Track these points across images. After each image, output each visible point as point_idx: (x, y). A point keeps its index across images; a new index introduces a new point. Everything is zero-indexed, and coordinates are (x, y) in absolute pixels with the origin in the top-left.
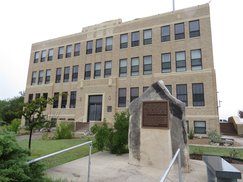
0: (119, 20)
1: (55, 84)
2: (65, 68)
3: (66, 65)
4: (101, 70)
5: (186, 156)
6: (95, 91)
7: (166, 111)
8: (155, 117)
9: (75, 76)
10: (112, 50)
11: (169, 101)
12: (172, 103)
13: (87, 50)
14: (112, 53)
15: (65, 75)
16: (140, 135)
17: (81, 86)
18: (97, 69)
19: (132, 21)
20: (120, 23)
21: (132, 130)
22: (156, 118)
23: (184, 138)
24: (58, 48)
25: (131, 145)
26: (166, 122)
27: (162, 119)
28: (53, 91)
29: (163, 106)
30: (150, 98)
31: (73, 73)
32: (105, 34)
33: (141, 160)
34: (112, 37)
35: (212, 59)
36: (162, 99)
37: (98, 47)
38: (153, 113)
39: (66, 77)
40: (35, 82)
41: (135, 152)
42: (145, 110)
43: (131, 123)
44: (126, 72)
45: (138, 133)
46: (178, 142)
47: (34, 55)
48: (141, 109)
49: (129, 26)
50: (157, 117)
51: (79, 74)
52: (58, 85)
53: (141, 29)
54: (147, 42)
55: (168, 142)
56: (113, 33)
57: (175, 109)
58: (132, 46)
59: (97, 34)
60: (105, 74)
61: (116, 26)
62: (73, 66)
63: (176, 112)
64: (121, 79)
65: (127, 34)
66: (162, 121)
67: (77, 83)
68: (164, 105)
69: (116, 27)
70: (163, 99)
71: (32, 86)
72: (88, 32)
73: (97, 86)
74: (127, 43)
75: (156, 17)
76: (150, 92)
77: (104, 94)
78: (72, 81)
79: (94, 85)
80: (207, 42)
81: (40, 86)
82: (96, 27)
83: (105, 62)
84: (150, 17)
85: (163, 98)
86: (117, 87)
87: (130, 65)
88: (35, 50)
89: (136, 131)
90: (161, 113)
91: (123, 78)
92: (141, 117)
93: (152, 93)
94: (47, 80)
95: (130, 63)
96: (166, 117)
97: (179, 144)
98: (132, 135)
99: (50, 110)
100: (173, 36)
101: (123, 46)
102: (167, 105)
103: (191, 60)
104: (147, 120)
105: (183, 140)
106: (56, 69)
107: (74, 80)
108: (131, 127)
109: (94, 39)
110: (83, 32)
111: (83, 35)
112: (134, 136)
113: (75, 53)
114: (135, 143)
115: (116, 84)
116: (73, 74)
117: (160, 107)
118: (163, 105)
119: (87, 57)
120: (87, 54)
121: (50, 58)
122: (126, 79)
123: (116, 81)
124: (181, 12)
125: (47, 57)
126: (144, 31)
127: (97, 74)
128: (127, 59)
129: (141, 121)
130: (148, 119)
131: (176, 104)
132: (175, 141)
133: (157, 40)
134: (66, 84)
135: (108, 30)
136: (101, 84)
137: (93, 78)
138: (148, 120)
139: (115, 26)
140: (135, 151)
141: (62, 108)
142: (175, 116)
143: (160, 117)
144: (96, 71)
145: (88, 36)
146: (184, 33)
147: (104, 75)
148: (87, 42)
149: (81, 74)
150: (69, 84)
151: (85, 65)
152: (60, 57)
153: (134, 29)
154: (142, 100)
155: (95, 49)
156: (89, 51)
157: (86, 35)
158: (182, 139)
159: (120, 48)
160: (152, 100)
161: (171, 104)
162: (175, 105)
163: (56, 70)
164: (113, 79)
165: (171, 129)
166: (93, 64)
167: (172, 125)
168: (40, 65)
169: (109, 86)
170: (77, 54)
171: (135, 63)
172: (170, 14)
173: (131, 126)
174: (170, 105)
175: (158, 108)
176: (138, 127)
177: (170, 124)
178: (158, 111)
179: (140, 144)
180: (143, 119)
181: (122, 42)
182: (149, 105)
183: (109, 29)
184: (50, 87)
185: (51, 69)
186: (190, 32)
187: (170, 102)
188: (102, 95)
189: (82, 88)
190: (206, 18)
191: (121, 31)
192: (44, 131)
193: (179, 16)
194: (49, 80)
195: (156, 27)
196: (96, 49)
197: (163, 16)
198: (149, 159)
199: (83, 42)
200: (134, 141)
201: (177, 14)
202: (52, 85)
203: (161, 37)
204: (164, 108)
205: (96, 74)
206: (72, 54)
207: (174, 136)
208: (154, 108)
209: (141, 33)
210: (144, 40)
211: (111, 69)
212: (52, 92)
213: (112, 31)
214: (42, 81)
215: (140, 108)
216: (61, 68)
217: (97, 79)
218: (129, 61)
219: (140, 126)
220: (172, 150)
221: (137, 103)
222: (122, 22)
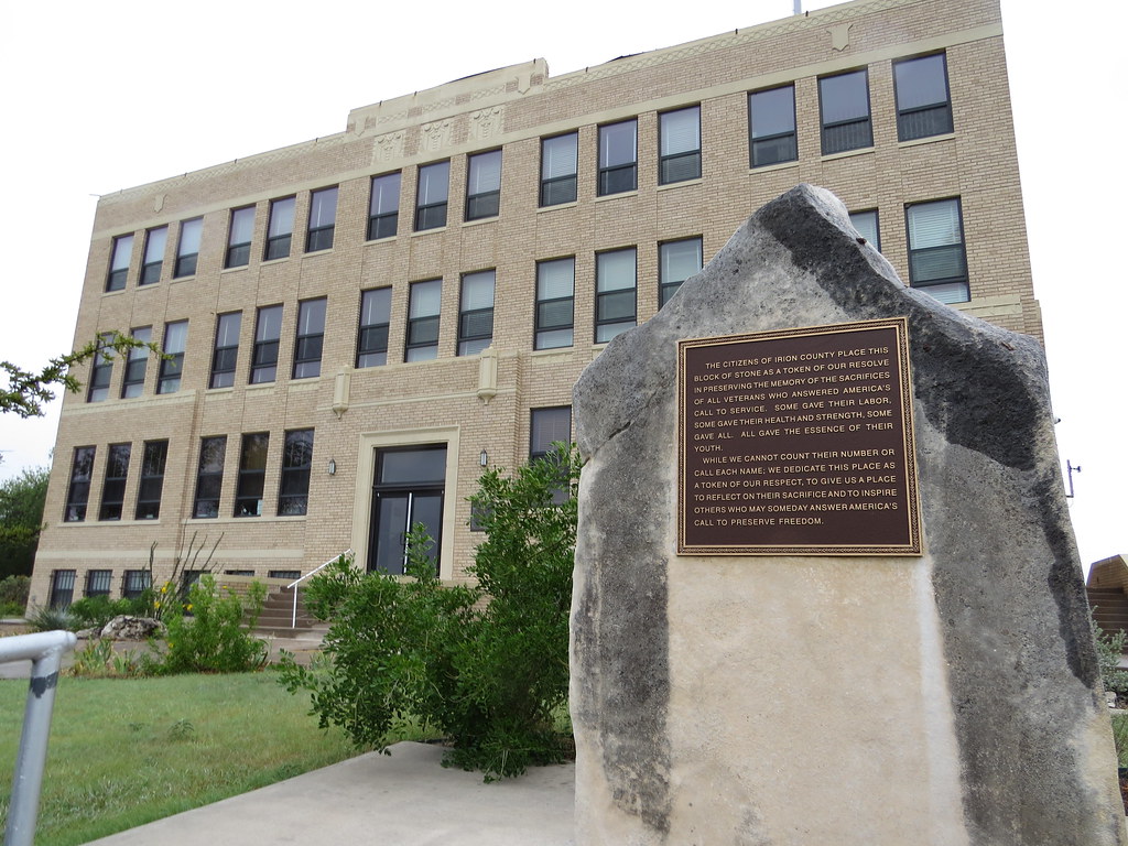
0: (533, 67)
1: (207, 391)
2: (259, 310)
3: (263, 297)
4: (438, 317)
5: (1102, 800)
6: (409, 426)
7: (883, 407)
8: (790, 456)
9: (308, 351)
10: (497, 214)
11: (910, 322)
12: (939, 337)
13: (371, 220)
14: (496, 231)
15: (256, 347)
16: (663, 618)
17: (339, 401)
18: (419, 312)
19: (599, 69)
20: (536, 80)
21: (597, 579)
22: (799, 469)
23: (1065, 630)
24: (228, 213)
25: (594, 694)
26: (888, 499)
27: (857, 473)
28: (194, 427)
29: (855, 370)
30: (743, 311)
31: (301, 333)
32: (461, 137)
33: (675, 824)
34: (499, 149)
35: (1022, 247)
36: (847, 311)
37: (425, 201)
38: (772, 426)
39: (263, 356)
40: (107, 386)
41: (629, 761)
42: (704, 406)
43: (588, 520)
44: (571, 326)
45: (650, 594)
46: (1007, 669)
47: (109, 249)
48: (674, 408)
49: (584, 92)
50: (811, 461)
51: (330, 341)
52: (221, 397)
53: (645, 107)
54: (679, 168)
55: (914, 667)
56: (505, 129)
57: (966, 388)
58: (600, 193)
59: (424, 136)
60: (461, 337)
61: (520, 96)
62: (300, 302)
63: (976, 413)
64: (542, 361)
65: (575, 131)
66: (851, 486)
67: (316, 387)
68: (868, 357)
69: (518, 101)
70: (855, 310)
71: (93, 408)
72: (379, 129)
73: (421, 398)
74: (575, 176)
75: (723, 44)
76: (739, 267)
77: (453, 440)
78: (293, 377)
79: (406, 392)
80: (991, 157)
81: (132, 406)
82: (416, 105)
83: (463, 276)
84: (690, 46)
85: (851, 304)
86: (520, 401)
87: (592, 287)
88: (110, 226)
89: (633, 581)
90: (839, 422)
91: (552, 355)
92: (671, 471)
93: (758, 275)
94: (168, 373)
95: (592, 280)
96: (889, 459)
97: (1024, 687)
98: (596, 616)
99: (176, 527)
100: (809, 137)
101: (552, 192)
102: (892, 355)
103: (911, 252)
104: (723, 491)
105: (1061, 647)
106: (215, 316)
107: (302, 369)
108: (596, 552)
109: (408, 163)
110: (353, 129)
111: (355, 145)
112: (617, 626)
113: (310, 233)
114: (625, 681)
115: (519, 384)
116: (298, 340)
117: (833, 379)
118: (860, 358)
119: (372, 252)
120: (370, 236)
121: (183, 266)
122: (569, 359)
123: (520, 372)
124: (852, 13)
125: (172, 257)
126: (663, 117)
127: (419, 336)
128: (573, 257)
129: (671, 501)
130: (734, 478)
131: (974, 344)
132: (980, 655)
133: (727, 154)
134: (262, 393)
135: (476, 114)
136: (440, 386)
137: (401, 357)
138: (729, 490)
139: (515, 96)
140: (622, 748)
141: (237, 513)
142: (971, 445)
143: (840, 460)
144: (418, 323)
145: (377, 150)
146: (867, 120)
147: (454, 342)
148: (373, 178)
149: (339, 338)
150: (276, 393)
151: (358, 294)
152: (234, 260)
153: (611, 107)
154: (682, 332)
155: (412, 210)
156: (380, 225)
157: (368, 144)
158: (1045, 641)
159: (536, 203)
160: (763, 325)
161: (926, 349)
162: (968, 355)
163: (213, 325)
164: (500, 361)
165: (940, 552)
166: (401, 288)
167: (942, 516)
168: (136, 301)
169: (481, 397)
170: (318, 238)
171: (617, 276)
172: (792, 27)
173: (588, 546)
174: (920, 354)
175: (814, 387)
176: (650, 546)
177: (928, 510)
178: (815, 411)
179: (667, 690)
180: (691, 480)
181: (549, 174)
182: (733, 369)
183: (485, 112)
184: (179, 407)
185: (186, 320)
186: (902, 114)
187: (913, 330)
188: (443, 446)
189: (344, 411)
190: (979, 43)
191: (543, 120)
192: (122, 633)
193: (840, 37)
194: (177, 376)
195: (725, 96)
196: (418, 210)
197: (758, 36)
198: (747, 822)
199: (352, 178)
200: (617, 665)
201: (829, 24)
202: (192, 399)
203: (752, 141)
204: (868, 382)
205: (416, 339)
206: (298, 242)
207: (967, 612)
208: (776, 390)
209: (647, 123)
210: (662, 160)
211: (492, 309)
212: (193, 432)
213: (497, 122)
214: (141, 381)
215: (660, 401)
216: (241, 311)
217: (419, 363)
218: (585, 266)
219: (669, 539)
220: (954, 740)
221: (639, 359)
222: (550, 76)
